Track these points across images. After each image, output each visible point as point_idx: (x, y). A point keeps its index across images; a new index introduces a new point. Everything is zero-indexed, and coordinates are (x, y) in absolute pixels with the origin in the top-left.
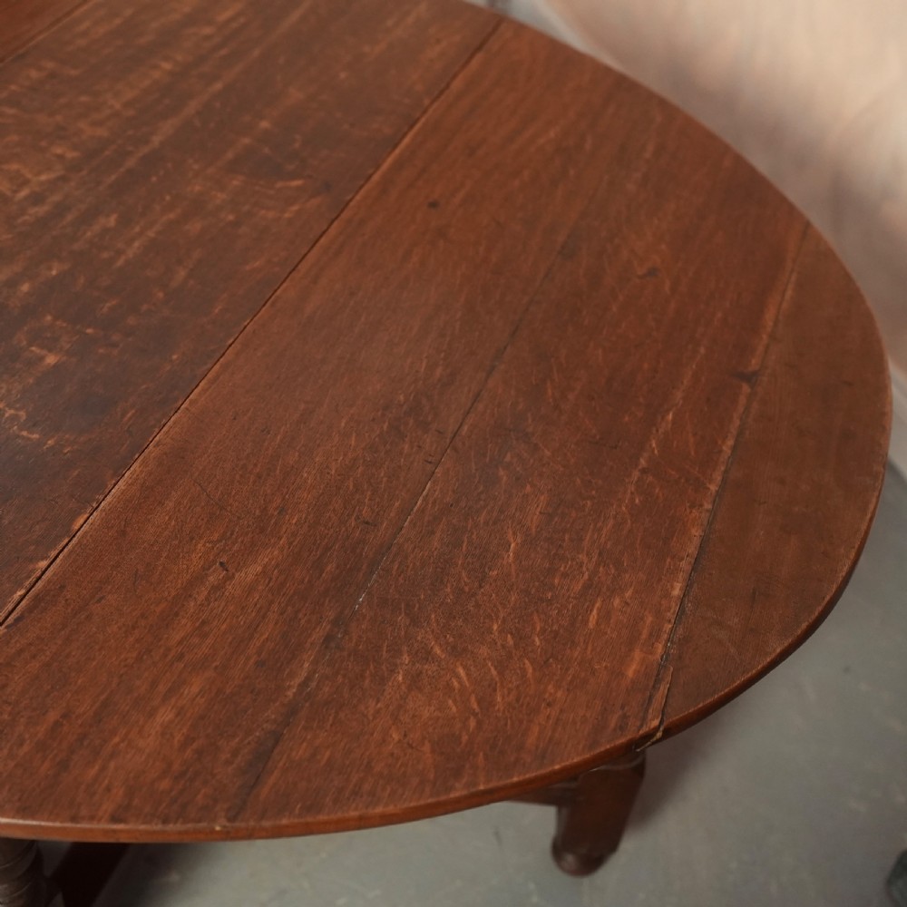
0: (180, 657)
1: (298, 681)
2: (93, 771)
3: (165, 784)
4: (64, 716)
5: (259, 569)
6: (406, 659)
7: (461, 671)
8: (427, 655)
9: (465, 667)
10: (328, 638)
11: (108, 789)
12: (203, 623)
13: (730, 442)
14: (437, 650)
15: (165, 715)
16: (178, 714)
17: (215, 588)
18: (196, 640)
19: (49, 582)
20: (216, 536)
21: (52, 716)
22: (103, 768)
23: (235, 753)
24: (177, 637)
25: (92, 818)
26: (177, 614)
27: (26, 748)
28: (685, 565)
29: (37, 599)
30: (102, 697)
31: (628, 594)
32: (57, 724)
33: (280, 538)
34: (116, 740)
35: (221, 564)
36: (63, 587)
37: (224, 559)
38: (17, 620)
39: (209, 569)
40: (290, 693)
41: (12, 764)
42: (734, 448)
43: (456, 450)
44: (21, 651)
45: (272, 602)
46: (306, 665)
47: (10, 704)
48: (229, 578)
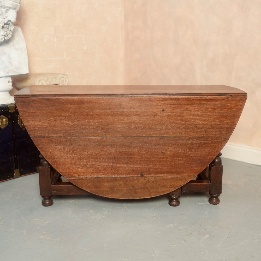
0: (49, 121)
1: (53, 136)
3: (32, 128)
4: (34, 112)
5: (67, 123)
6: (63, 147)
8: (64, 149)
10: (61, 136)
11: (28, 123)
12: (55, 121)
13: (125, 176)
15: (40, 123)
16: (41, 125)
17: (61, 119)
18: (52, 121)
19: (51, 99)
20: (70, 115)
21: (34, 111)
22: (30, 121)
23: (40, 134)
24: (52, 119)
26: (55, 117)
27: (29, 111)
28: (96, 176)
29: (48, 99)
30: (39, 115)
32: (33, 112)
33: (74, 123)
34: (35, 120)
36: (52, 101)
37: (66, 118)
38: (44, 99)
39: (64, 117)
40: (51, 136)
41: (26, 111)
42: (124, 177)
43: (103, 138)
44: (40, 102)
45: (63, 127)
46: (56, 136)
47: (33, 105)
48: (64, 120)
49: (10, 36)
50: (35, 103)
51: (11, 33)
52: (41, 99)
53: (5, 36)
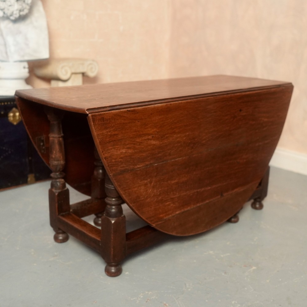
0: (134, 144)
1: (138, 166)
2: (111, 148)
3: (114, 161)
4: (117, 134)
5: (155, 143)
6: (149, 180)
7: (150, 190)
9: (151, 191)
10: (147, 165)
11: (109, 153)
12: (142, 142)
13: (208, 201)
14: (152, 184)
15: (124, 151)
16: (125, 153)
17: (148, 139)
18: (138, 144)
19: (138, 110)
20: (157, 131)
21: (116, 133)
22: (111, 149)
24: (137, 140)
25: (104, 154)
26: (141, 137)
27: (109, 133)
28: (183, 210)
29: (134, 111)
30: (122, 138)
31: (174, 206)
32: (115, 135)
33: (161, 142)
34: (117, 147)
35: (153, 136)
36: (138, 113)
38: (129, 111)
39: (151, 135)
40: (136, 167)
41: (106, 133)
42: (207, 203)
44: (124, 117)
45: (149, 151)
46: (142, 166)
47: (115, 123)
48: (151, 140)
49: (26, 11)
50: (117, 120)
51: (28, 7)
52: (126, 111)
53: (20, 11)
